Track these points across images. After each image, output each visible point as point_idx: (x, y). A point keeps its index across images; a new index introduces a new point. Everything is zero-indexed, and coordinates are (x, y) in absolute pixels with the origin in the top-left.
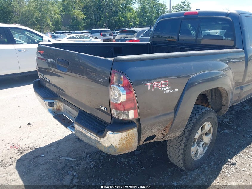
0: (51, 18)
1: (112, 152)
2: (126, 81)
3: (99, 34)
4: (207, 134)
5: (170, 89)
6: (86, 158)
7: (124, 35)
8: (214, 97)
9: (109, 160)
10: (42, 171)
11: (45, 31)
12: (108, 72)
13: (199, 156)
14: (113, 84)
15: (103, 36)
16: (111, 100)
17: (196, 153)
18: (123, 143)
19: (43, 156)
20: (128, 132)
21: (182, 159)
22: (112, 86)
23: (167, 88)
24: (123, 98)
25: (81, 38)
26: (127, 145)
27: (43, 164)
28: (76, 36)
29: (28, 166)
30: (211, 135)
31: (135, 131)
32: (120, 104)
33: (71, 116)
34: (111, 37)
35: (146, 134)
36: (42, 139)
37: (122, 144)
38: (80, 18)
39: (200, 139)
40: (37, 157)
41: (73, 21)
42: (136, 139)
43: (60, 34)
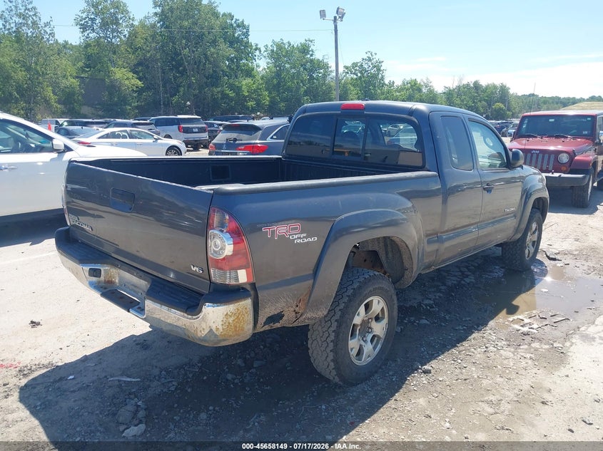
0: (55, 85)
1: (212, 339)
2: (234, 225)
3: (176, 127)
4: (377, 319)
5: (304, 237)
6: (159, 377)
7: (233, 135)
8: (390, 255)
9: (205, 378)
10: (75, 401)
11: (39, 117)
12: (203, 212)
13: (365, 360)
14: (213, 229)
15: (184, 132)
16: (210, 255)
17: (360, 353)
18: (229, 323)
19: (71, 377)
20: (237, 304)
21: (333, 361)
22: (211, 231)
23: (299, 236)
24: (229, 249)
25: (131, 136)
26: (236, 327)
27: (74, 391)
28: (121, 131)
29: (44, 396)
30: (385, 321)
31: (248, 303)
32: (224, 259)
33: (135, 291)
34: (205, 136)
35: (266, 310)
36: (65, 349)
37: (227, 324)
38: (128, 88)
39: (366, 327)
40: (61, 379)
41: (111, 94)
42: (250, 317)
43: (80, 127)
